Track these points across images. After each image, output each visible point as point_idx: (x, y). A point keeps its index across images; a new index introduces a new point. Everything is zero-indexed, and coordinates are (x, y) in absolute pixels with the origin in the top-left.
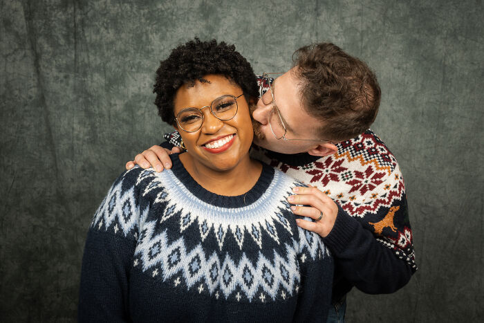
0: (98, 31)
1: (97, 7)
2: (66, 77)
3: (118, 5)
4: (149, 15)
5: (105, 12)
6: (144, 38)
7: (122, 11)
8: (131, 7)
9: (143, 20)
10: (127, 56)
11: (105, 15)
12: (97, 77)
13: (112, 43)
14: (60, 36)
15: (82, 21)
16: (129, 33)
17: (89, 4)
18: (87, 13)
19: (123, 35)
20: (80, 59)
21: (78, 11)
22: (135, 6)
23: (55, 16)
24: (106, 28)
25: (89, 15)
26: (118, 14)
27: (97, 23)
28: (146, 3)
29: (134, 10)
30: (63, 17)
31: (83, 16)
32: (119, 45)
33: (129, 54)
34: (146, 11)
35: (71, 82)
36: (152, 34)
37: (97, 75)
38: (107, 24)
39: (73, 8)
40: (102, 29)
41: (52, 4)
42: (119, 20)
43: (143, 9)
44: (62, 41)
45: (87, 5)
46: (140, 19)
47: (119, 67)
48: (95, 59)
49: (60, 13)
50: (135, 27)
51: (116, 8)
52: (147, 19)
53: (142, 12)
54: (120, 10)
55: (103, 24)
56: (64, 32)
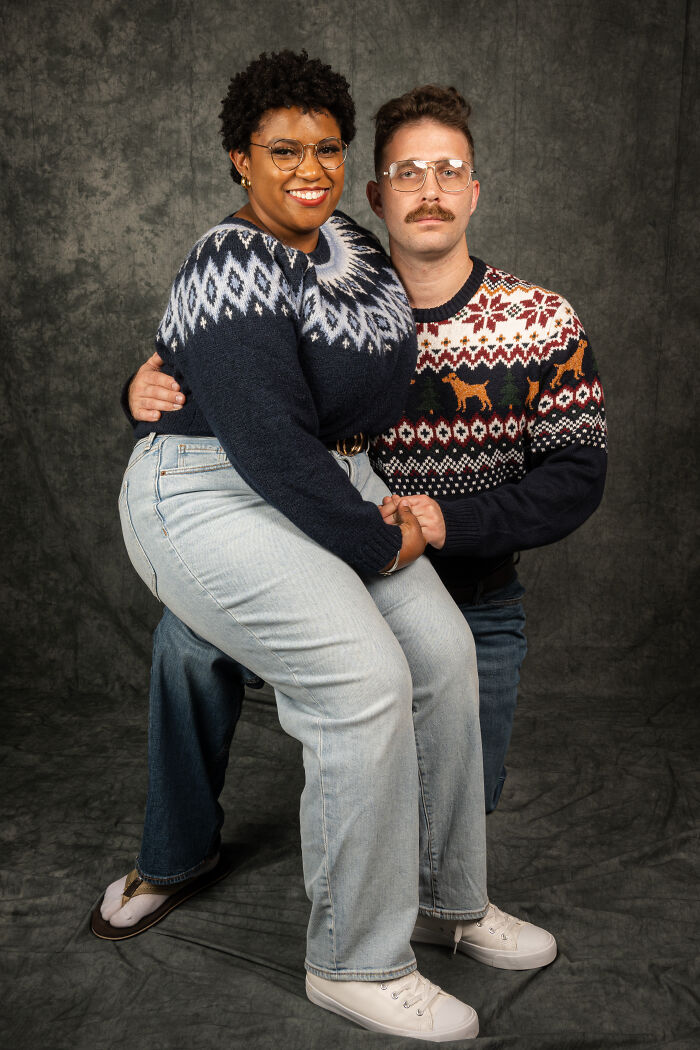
0: (76, 351)
1: (72, 319)
2: (35, 411)
3: (101, 316)
4: (142, 327)
5: (84, 325)
6: (137, 355)
7: (107, 323)
8: (118, 318)
9: (134, 333)
10: (117, 379)
11: (83, 329)
12: (76, 408)
13: (96, 363)
14: (23, 359)
15: (54, 339)
16: (118, 350)
17: (63, 316)
18: (60, 328)
19: (110, 353)
20: (52, 387)
21: (48, 326)
22: (123, 316)
23: (16, 335)
24: (87, 346)
25: (63, 330)
26: (101, 328)
27: (74, 340)
28: (137, 312)
29: (122, 321)
30: (25, 335)
31: (55, 332)
32: (107, 366)
33: (119, 376)
34: (138, 321)
35: (40, 416)
36: (147, 349)
37: (76, 405)
38: (88, 340)
39: (39, 323)
40: (81, 348)
41: (11, 319)
42: (104, 335)
43: (133, 320)
44: (27, 366)
45: (59, 317)
46: (130, 332)
47: (107, 393)
48: (73, 386)
49: (22, 330)
50: (125, 341)
51: (98, 320)
52: (139, 332)
53: (132, 322)
54: (104, 322)
55: (82, 341)
56: (28, 354)
